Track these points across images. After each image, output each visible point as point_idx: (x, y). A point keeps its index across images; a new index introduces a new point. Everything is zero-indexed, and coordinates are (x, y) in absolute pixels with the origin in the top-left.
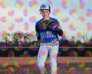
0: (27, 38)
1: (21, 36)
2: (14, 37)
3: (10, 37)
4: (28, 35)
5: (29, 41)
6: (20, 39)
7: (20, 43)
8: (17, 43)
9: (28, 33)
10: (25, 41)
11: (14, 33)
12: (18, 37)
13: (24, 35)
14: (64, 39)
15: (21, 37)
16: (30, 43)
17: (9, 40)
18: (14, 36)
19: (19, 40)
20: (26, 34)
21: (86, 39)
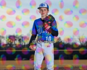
0: (21, 40)
1: (16, 38)
2: (8, 40)
3: (4, 39)
4: (22, 37)
5: (23, 44)
6: (15, 42)
7: (14, 46)
8: (12, 46)
9: (23, 36)
10: (19, 43)
11: (8, 36)
12: (13, 40)
13: (19, 37)
14: (60, 41)
15: (16, 40)
16: (25, 45)
17: (3, 43)
18: (8, 38)
19: (13, 43)
20: (21, 36)
21: (83, 42)
